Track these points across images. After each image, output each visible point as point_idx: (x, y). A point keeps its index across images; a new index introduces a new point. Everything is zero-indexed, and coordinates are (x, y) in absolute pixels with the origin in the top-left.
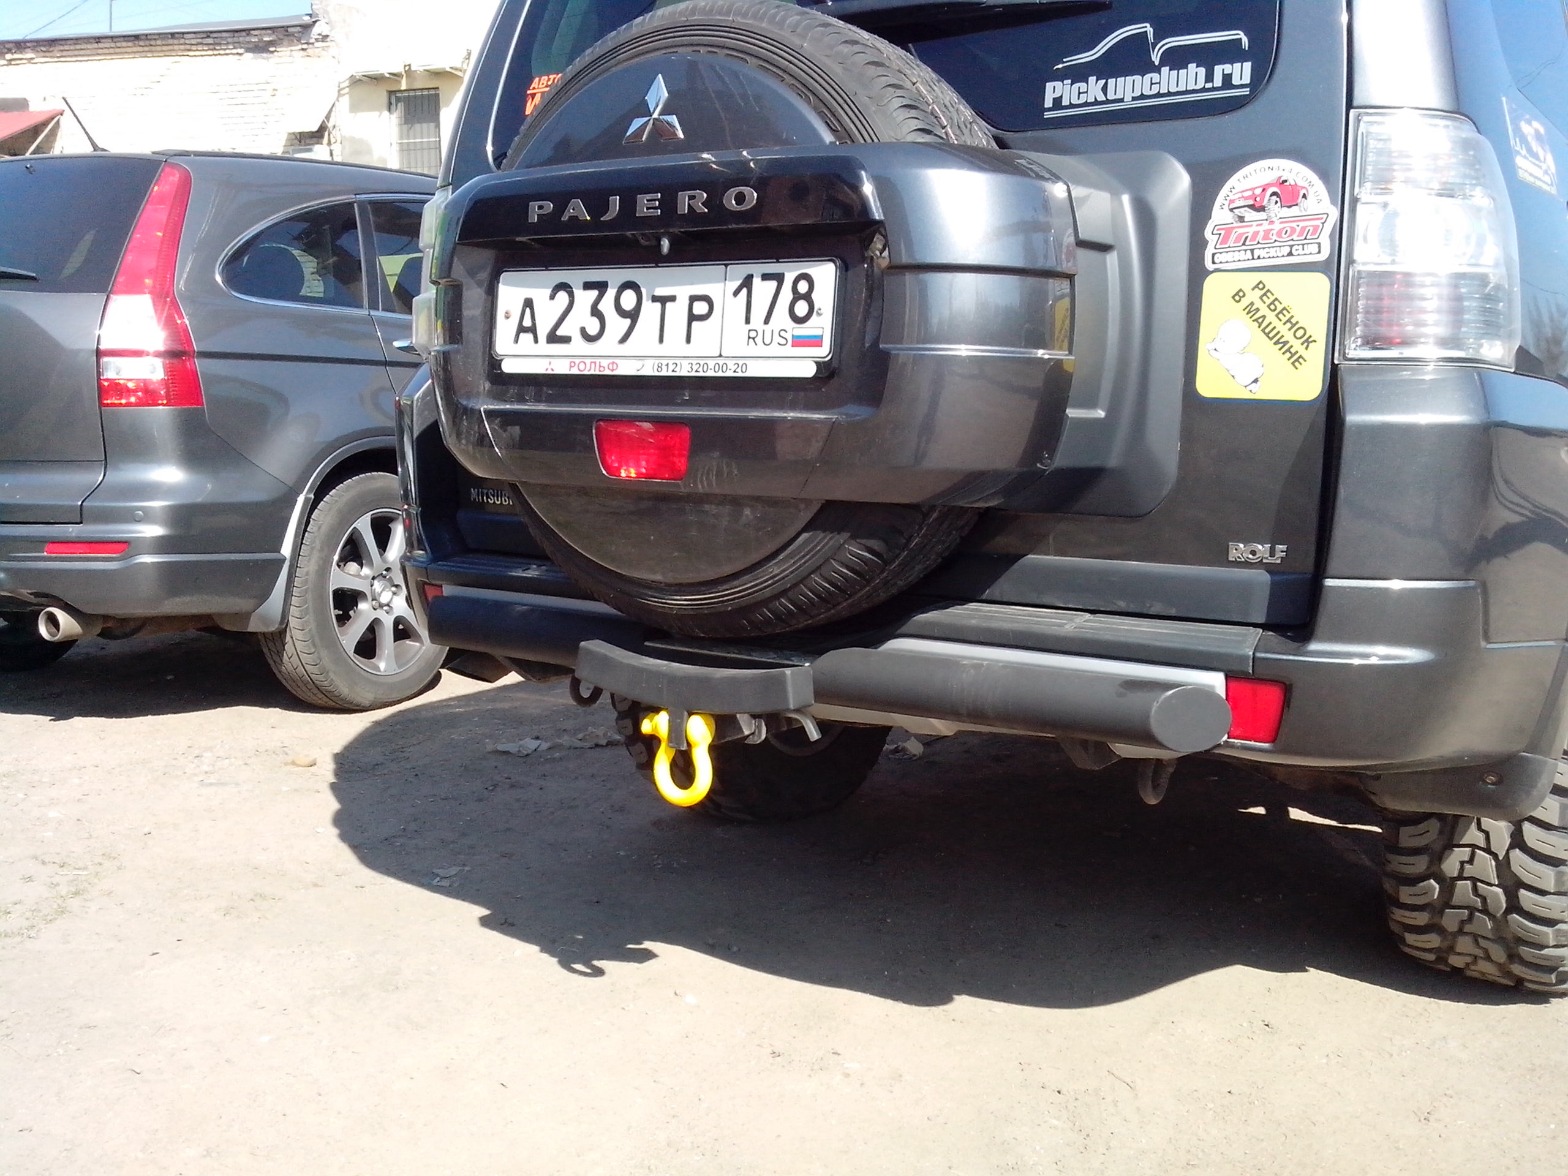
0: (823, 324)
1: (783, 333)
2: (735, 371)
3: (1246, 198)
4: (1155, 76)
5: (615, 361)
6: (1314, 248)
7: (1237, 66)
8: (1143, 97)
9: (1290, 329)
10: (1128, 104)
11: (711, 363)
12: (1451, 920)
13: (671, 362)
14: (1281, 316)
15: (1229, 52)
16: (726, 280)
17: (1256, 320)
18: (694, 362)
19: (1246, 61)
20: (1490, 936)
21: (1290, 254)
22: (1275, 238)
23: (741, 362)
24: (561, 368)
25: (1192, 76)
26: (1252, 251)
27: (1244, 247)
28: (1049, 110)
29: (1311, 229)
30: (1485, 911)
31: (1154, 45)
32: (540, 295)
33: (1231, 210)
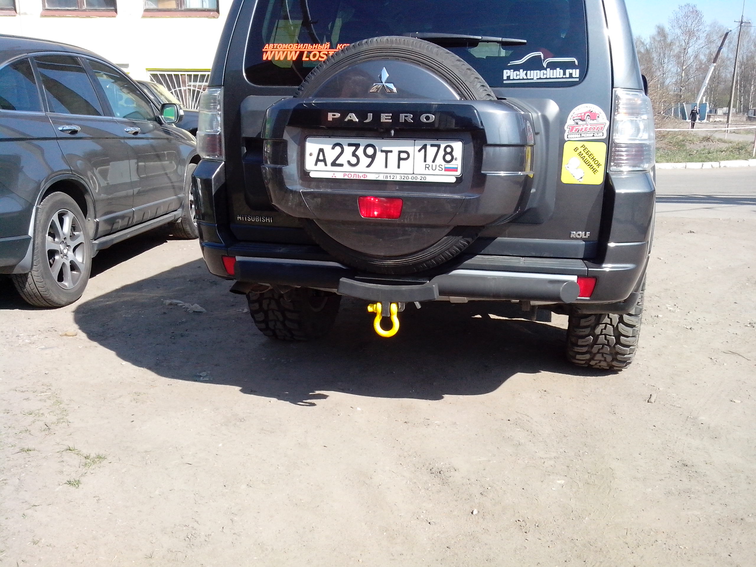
0: (458, 163)
1: (440, 166)
2: (421, 179)
3: (579, 116)
4: (545, 71)
5: (366, 174)
6: (601, 134)
7: (574, 70)
8: (540, 78)
9: (593, 161)
10: (535, 80)
11: (410, 176)
12: (595, 349)
13: (392, 175)
14: (590, 156)
15: (571, 65)
16: (415, 146)
17: (582, 158)
18: (402, 175)
19: (577, 69)
20: (608, 353)
21: (593, 136)
22: (588, 130)
23: (423, 176)
24: (340, 176)
25: (558, 73)
26: (581, 134)
27: (578, 133)
28: (505, 80)
29: (601, 128)
30: (608, 345)
31: (544, 60)
32: (327, 148)
33: (574, 120)
